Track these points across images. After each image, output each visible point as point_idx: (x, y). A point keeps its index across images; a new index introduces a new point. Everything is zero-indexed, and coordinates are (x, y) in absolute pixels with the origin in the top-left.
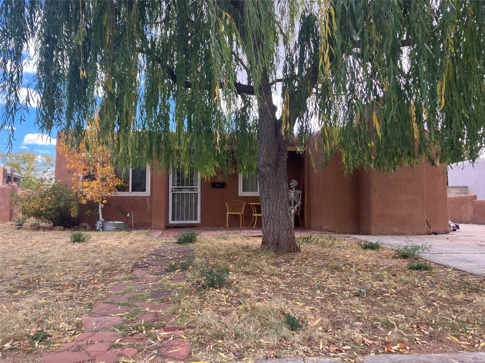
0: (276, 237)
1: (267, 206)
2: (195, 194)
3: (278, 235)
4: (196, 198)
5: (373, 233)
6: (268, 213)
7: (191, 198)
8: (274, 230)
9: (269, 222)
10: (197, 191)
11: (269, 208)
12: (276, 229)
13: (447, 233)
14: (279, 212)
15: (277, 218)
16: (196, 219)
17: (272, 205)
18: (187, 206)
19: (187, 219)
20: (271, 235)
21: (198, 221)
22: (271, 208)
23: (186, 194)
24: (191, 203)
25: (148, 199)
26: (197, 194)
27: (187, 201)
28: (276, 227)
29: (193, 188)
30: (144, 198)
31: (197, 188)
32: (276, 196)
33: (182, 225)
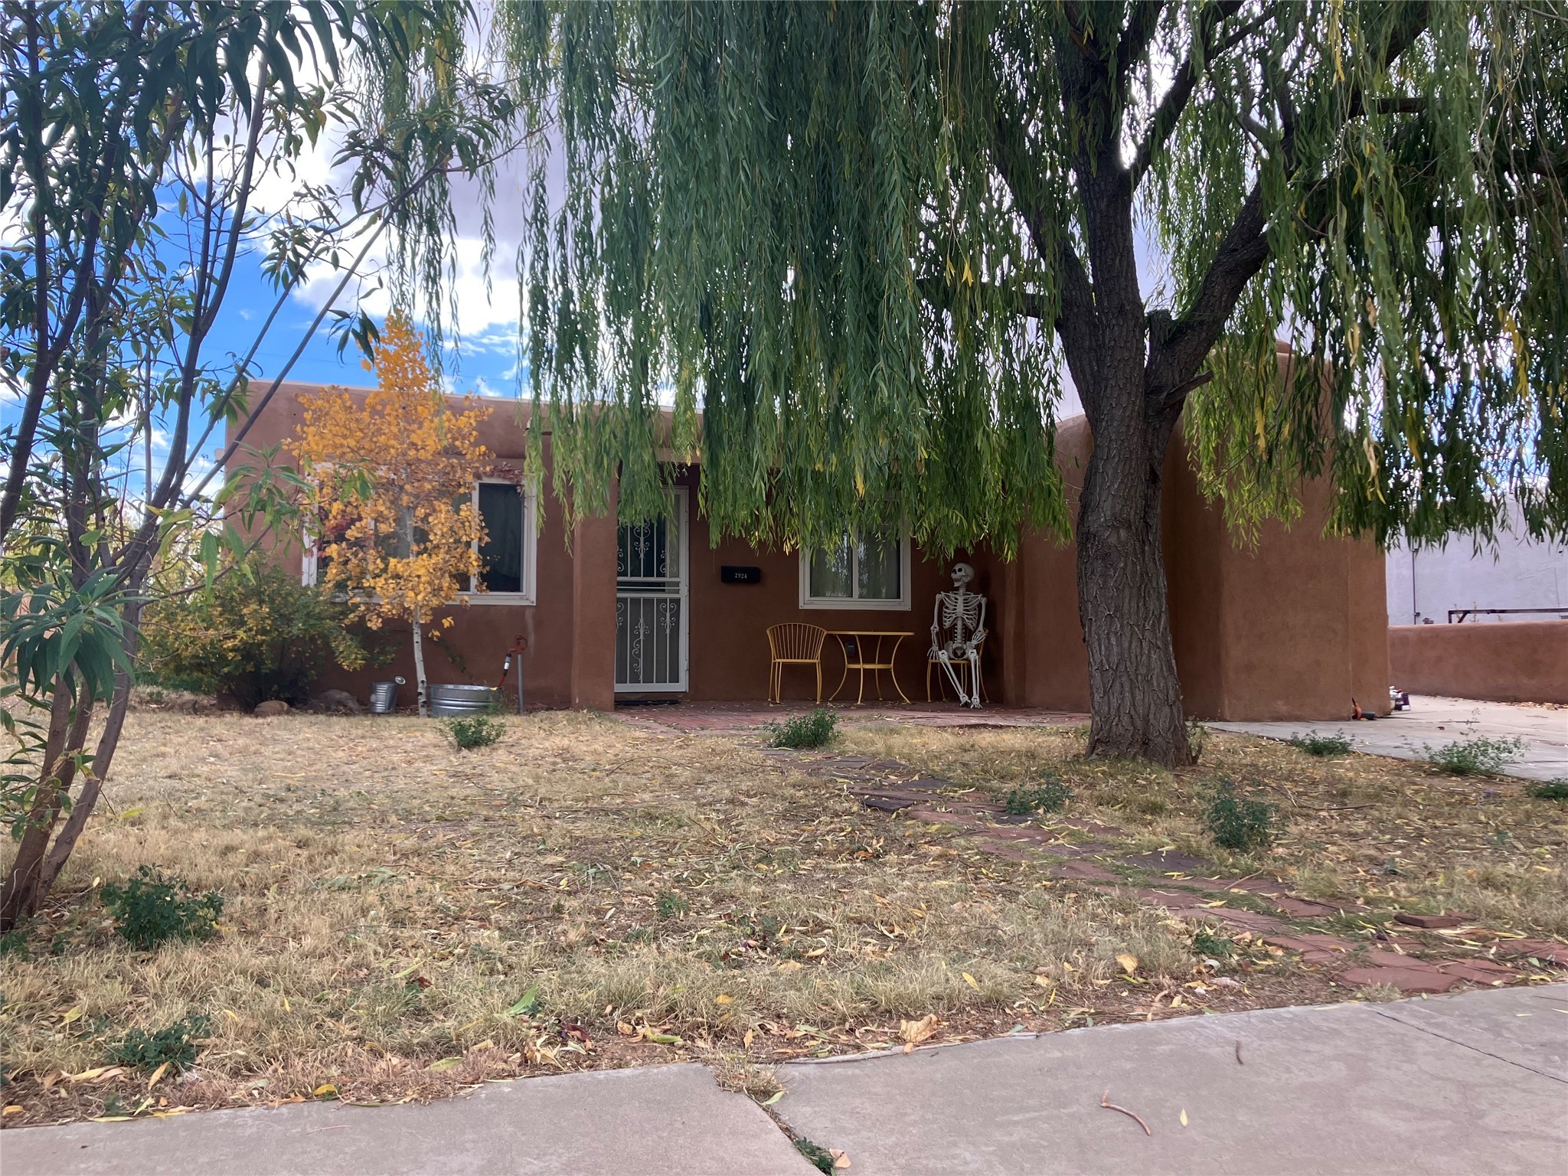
0: (1139, 723)
1: (1113, 641)
2: (672, 600)
3: (1146, 721)
4: (676, 614)
5: (1227, 715)
6: (1115, 659)
7: (662, 614)
8: (1133, 705)
9: (1117, 684)
10: (678, 592)
11: (1119, 643)
12: (1139, 702)
13: (1386, 715)
14: (1149, 657)
15: (1143, 671)
16: (675, 679)
17: (1128, 635)
18: (648, 638)
19: (648, 680)
20: (1126, 720)
21: (682, 686)
22: (1126, 645)
23: (645, 600)
24: (661, 629)
25: (528, 614)
26: (677, 601)
27: (649, 622)
28: (1139, 696)
29: (663, 584)
30: (518, 612)
31: (677, 584)
32: (1142, 610)
33: (633, 698)
